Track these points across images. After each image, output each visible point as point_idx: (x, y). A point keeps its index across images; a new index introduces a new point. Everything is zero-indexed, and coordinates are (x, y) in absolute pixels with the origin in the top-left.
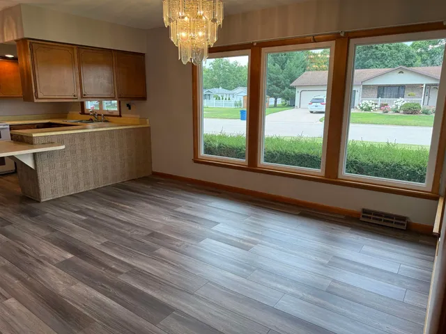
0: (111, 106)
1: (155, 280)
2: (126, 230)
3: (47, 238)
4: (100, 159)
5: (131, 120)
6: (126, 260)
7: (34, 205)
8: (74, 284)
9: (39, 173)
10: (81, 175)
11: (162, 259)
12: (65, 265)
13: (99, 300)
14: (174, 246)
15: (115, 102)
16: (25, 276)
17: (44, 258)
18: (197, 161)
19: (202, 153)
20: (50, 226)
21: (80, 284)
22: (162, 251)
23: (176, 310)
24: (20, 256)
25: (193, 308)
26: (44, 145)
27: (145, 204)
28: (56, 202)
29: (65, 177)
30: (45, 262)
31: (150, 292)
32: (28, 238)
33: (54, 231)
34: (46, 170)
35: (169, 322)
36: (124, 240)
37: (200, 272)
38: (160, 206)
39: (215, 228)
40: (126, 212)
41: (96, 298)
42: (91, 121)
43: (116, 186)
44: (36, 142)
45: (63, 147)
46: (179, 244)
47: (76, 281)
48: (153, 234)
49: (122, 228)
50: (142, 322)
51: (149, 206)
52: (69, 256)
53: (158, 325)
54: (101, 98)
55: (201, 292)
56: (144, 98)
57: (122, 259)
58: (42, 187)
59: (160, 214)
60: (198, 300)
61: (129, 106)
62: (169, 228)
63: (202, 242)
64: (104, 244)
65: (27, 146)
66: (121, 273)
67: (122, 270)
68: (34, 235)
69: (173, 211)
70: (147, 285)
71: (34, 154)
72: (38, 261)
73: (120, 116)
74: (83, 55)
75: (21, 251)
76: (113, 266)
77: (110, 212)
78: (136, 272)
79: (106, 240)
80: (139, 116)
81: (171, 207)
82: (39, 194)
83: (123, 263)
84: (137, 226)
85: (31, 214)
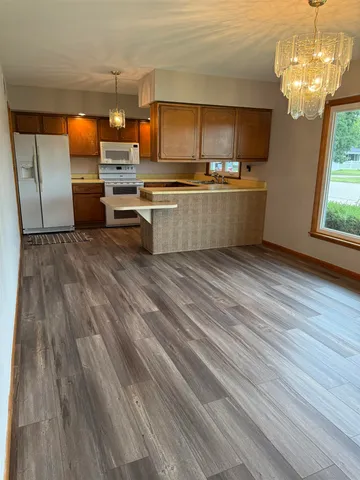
0: (233, 167)
1: (221, 356)
2: (214, 297)
3: (144, 288)
4: (209, 221)
5: (249, 182)
6: (202, 327)
7: (146, 256)
8: (148, 337)
9: (154, 228)
10: (190, 235)
11: (237, 337)
12: (149, 317)
13: (163, 361)
14: (256, 327)
15: (237, 164)
16: (116, 317)
17: (136, 306)
18: (314, 234)
19: (322, 226)
20: (152, 277)
21: (154, 338)
22: (241, 329)
23: (231, 397)
24: (120, 299)
25: (249, 402)
26: (161, 202)
27: (242, 274)
28: (164, 257)
29: (176, 235)
30: (136, 311)
31: (211, 368)
32: (132, 284)
33: (153, 282)
34: (160, 226)
35: (218, 406)
36: (208, 306)
37: (273, 364)
38: (256, 279)
39: (314, 319)
40: (222, 279)
41: (161, 357)
42: (213, 182)
43: (222, 250)
44: (154, 199)
45: (176, 206)
46: (262, 326)
47: (152, 334)
48: (238, 308)
49: (210, 293)
50: (192, 396)
51: (246, 277)
52: (156, 309)
53: (205, 405)
54: (223, 160)
55: (264, 387)
56: (265, 159)
57: (199, 325)
58: (155, 241)
59: (254, 288)
60: (258, 394)
61: (249, 168)
62: (257, 306)
63: (289, 331)
64: (188, 306)
65: (147, 202)
66: (192, 339)
67: (194, 337)
68: (136, 283)
69: (269, 287)
70: (212, 359)
71: (152, 210)
72: (130, 307)
73: (239, 178)
74: (207, 115)
75: (122, 296)
76: (188, 330)
77: (205, 274)
78: (206, 343)
79: (191, 302)
80: (256, 179)
81: (268, 283)
82: (152, 247)
83: (198, 329)
84: (226, 296)
85: (141, 263)
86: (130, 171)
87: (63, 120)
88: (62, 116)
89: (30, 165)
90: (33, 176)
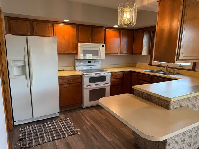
73: (194, 70)
86: (97, 63)
87: (50, 25)
88: (49, 22)
89: (22, 64)
90: (24, 74)
